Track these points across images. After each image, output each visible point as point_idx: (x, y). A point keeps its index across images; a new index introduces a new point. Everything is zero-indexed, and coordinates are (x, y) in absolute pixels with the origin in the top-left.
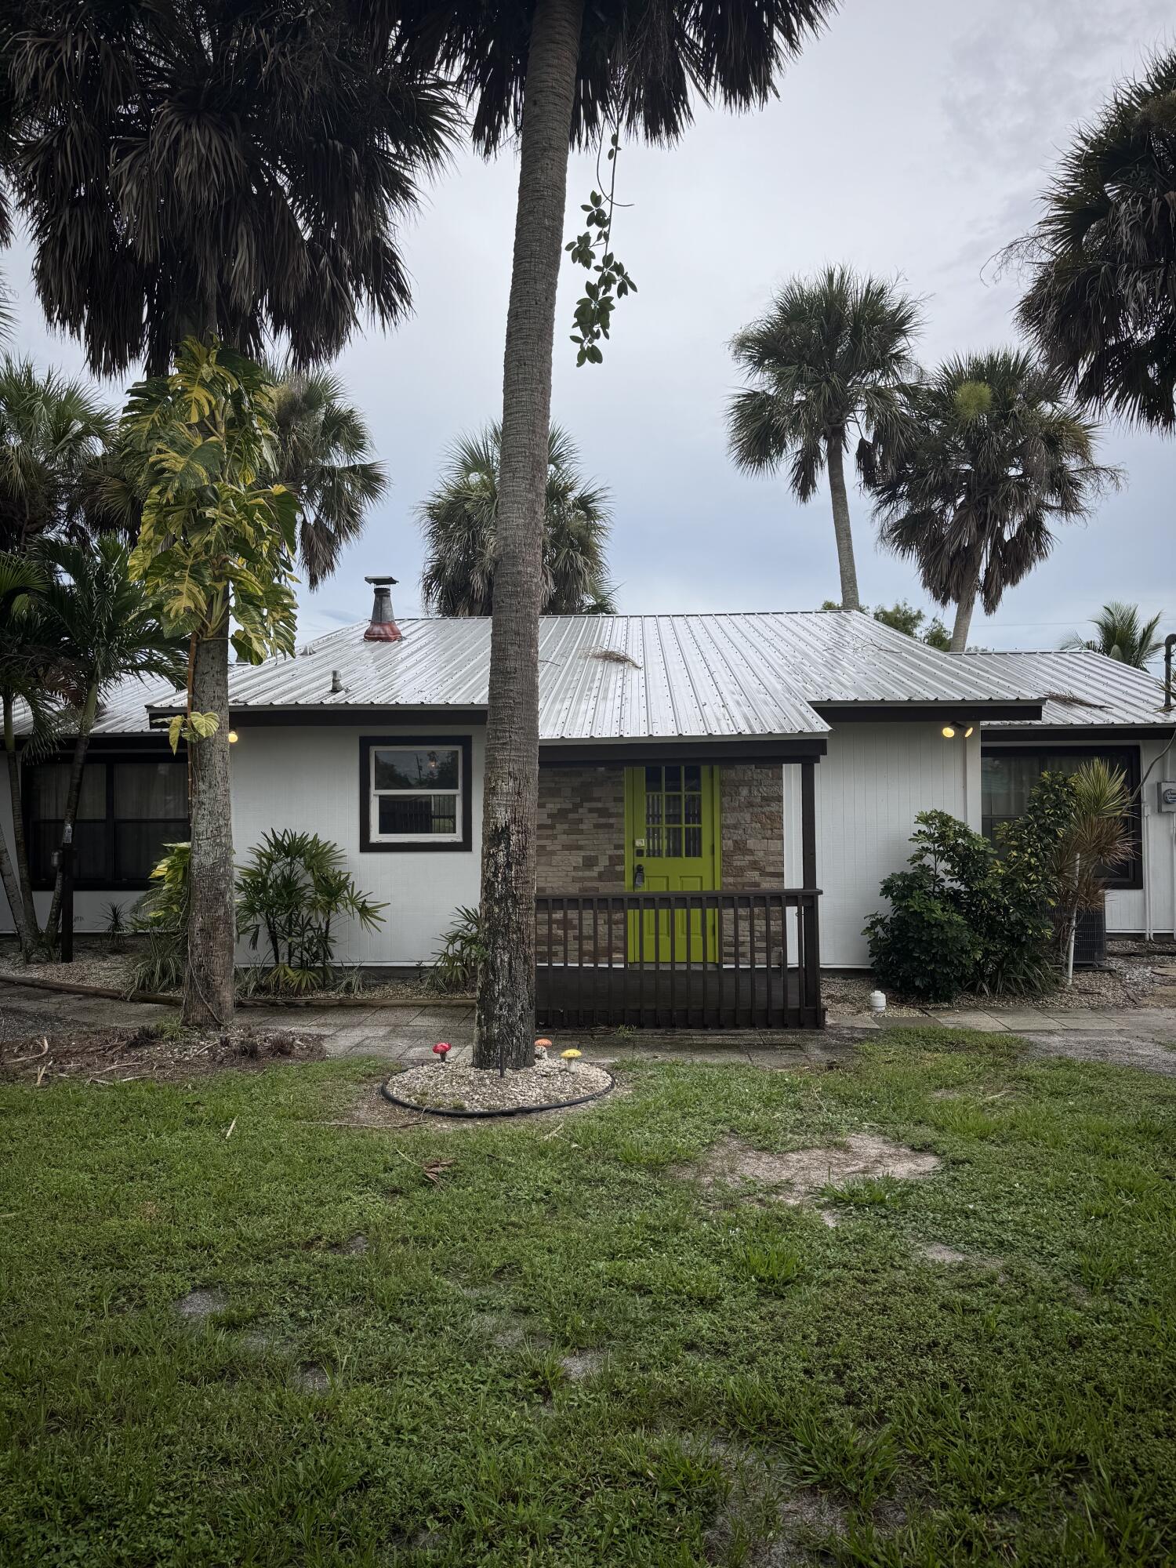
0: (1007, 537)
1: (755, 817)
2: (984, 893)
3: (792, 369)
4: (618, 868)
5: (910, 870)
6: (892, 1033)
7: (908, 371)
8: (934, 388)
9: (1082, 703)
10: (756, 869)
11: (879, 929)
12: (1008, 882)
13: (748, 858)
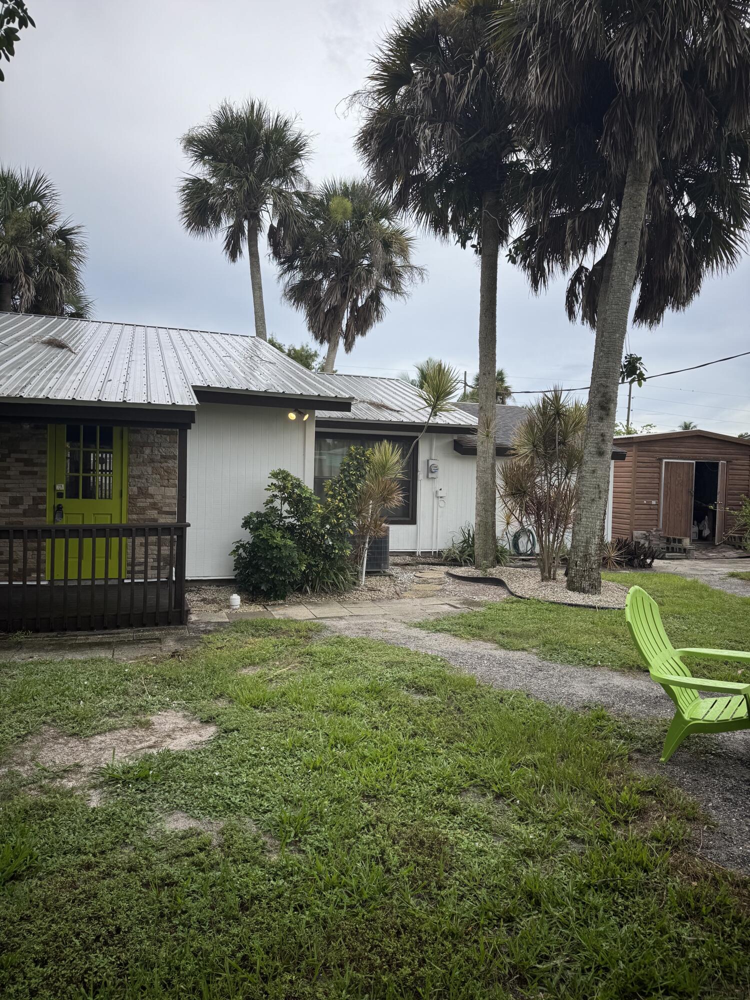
0: (360, 305)
1: (155, 471)
2: (308, 526)
3: (223, 165)
4: (41, 507)
5: (263, 510)
6: (237, 625)
7: (301, 181)
8: (318, 197)
9: (387, 408)
10: (155, 509)
11: (241, 551)
12: (325, 519)
13: (149, 500)
